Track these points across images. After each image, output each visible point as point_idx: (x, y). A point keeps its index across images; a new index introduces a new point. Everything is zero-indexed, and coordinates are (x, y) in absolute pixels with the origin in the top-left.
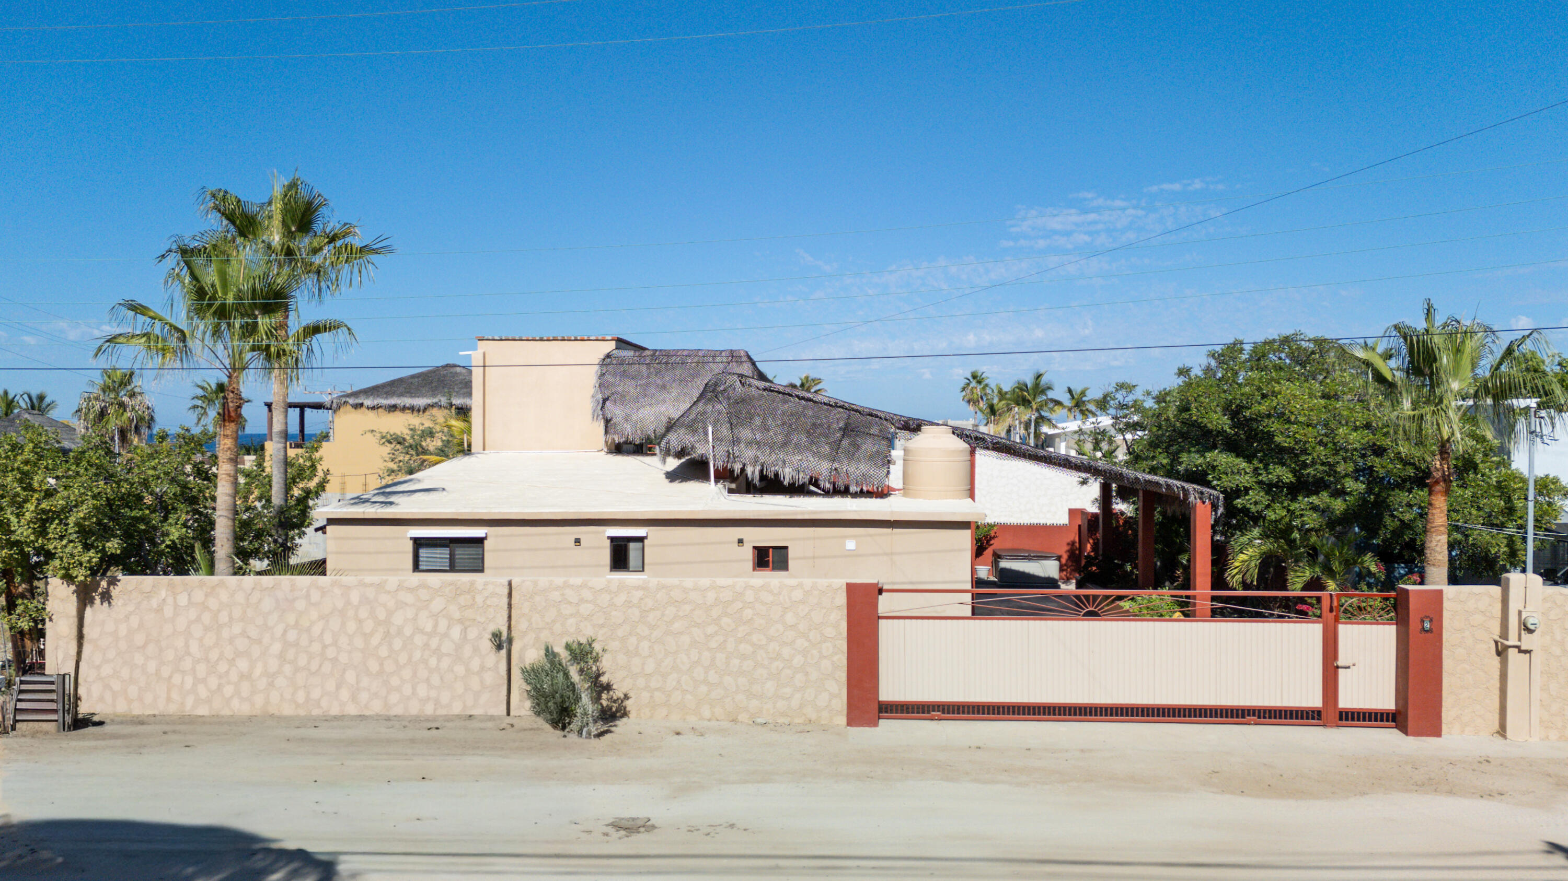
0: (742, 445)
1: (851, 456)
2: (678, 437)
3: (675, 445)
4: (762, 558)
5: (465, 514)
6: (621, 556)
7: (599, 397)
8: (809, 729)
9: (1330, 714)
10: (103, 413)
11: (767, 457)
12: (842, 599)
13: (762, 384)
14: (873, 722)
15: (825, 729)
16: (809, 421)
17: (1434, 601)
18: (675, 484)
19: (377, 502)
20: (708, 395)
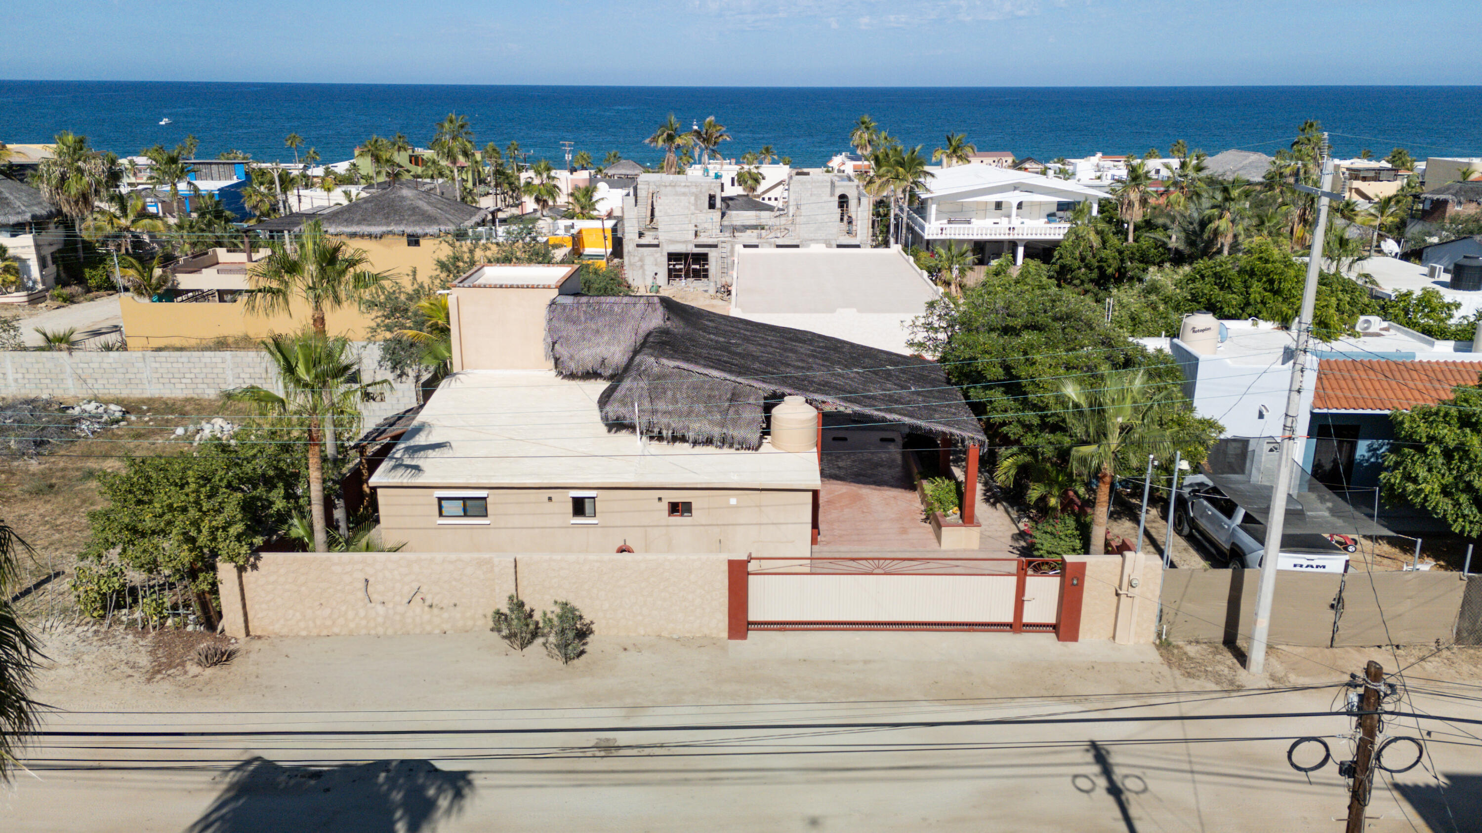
0: (659, 415)
1: (735, 423)
2: (614, 410)
3: (612, 415)
4: (674, 508)
5: (473, 481)
6: (579, 507)
7: (550, 340)
8: (704, 643)
9: (1017, 626)
10: (63, 178)
11: (676, 423)
12: (725, 567)
13: (672, 363)
14: (744, 637)
15: (714, 642)
16: (706, 393)
17: (1081, 568)
18: (612, 434)
19: (408, 467)
20: (634, 373)
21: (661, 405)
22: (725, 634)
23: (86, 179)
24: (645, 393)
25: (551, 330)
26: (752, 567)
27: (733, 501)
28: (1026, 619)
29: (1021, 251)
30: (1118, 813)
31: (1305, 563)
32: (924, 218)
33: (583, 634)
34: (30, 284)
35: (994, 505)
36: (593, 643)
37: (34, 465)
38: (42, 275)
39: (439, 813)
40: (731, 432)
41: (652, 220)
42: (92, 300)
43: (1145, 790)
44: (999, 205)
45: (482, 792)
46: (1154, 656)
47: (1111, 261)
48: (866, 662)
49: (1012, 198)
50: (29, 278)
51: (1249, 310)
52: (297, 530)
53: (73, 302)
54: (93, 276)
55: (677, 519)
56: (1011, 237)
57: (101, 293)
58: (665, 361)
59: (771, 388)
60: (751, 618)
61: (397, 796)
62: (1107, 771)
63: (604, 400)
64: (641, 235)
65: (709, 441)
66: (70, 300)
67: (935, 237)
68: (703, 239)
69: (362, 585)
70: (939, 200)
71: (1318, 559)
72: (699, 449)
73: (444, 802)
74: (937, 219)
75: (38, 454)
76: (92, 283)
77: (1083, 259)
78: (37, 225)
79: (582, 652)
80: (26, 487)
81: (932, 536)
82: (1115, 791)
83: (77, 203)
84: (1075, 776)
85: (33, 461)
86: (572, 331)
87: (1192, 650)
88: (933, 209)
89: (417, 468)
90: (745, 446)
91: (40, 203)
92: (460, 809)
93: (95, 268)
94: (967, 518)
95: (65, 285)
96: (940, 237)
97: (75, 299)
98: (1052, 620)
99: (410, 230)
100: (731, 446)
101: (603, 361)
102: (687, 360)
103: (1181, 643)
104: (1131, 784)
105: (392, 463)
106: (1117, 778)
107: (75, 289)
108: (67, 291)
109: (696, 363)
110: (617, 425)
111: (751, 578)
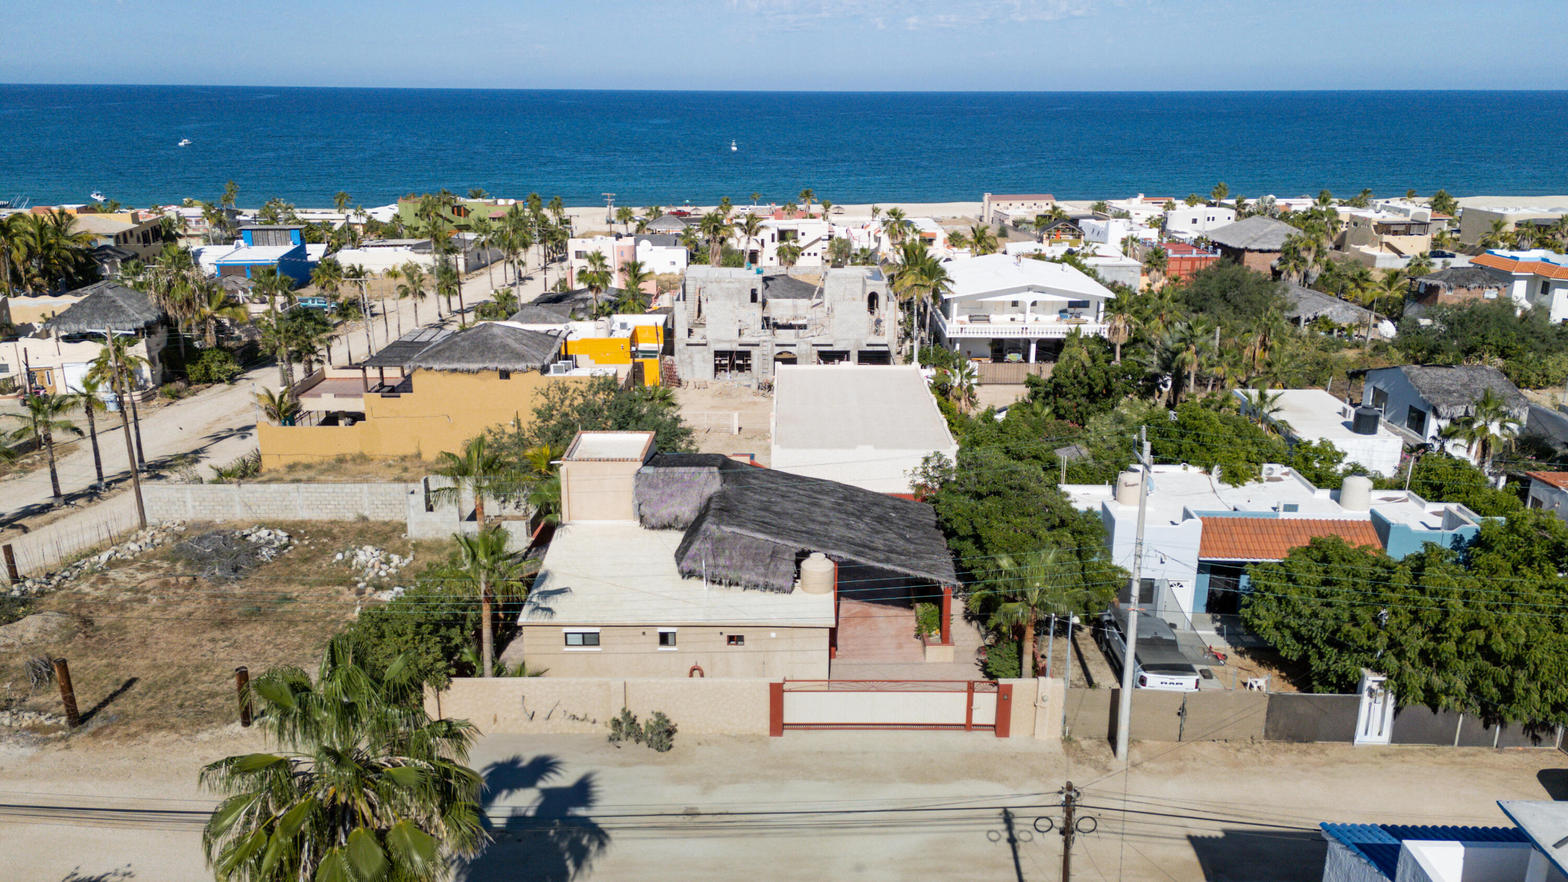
0: (720, 567)
1: (774, 573)
2: (687, 564)
3: (686, 570)
4: (731, 639)
5: (590, 622)
6: (664, 639)
7: (636, 502)
8: (754, 739)
9: (969, 726)
10: (170, 286)
11: (732, 575)
12: (768, 688)
13: (729, 529)
14: (780, 734)
15: (760, 738)
16: (754, 551)
17: (1009, 688)
18: (685, 580)
19: (543, 609)
20: (701, 537)
21: (722, 561)
22: (767, 733)
23: (191, 286)
24: (710, 553)
25: (638, 494)
26: (785, 687)
27: (773, 635)
28: (974, 721)
29: (1033, 347)
30: (1011, 854)
31: (1169, 681)
32: (947, 318)
33: (670, 732)
34: (142, 382)
35: (970, 622)
36: (677, 738)
37: (237, 589)
38: (152, 375)
39: (592, 855)
40: (772, 581)
41: (699, 316)
42: (194, 394)
43: (1031, 840)
44: (1015, 304)
45: (614, 841)
46: (1059, 748)
47: (1098, 381)
48: (864, 753)
49: (1027, 298)
50: (141, 378)
51: (1182, 457)
52: (468, 655)
53: (180, 398)
54: (193, 371)
55: (733, 647)
56: (1024, 336)
57: (201, 386)
58: (724, 528)
59: (800, 546)
60: (787, 720)
61: (564, 844)
62: (1010, 828)
63: (680, 555)
64: (690, 332)
65: (756, 586)
66: (176, 396)
67: (955, 336)
68: (746, 339)
69: (520, 699)
70: (960, 300)
71: (1177, 679)
72: (749, 592)
73: (594, 848)
74: (958, 315)
75: (238, 579)
76: (193, 377)
77: (1076, 377)
78: (149, 330)
79: (670, 747)
80: (240, 609)
81: (920, 650)
82: (1012, 841)
83: (181, 308)
84: (989, 831)
85: (235, 586)
86: (654, 495)
87: (1085, 744)
88: (954, 308)
89: (549, 610)
90: (780, 590)
91: (149, 309)
92: (604, 852)
93: (195, 364)
94: (945, 639)
95: (171, 381)
96: (960, 335)
97: (181, 395)
98: (993, 723)
99: (502, 366)
100: (772, 590)
101: (676, 518)
102: (739, 525)
103: (1079, 739)
104: (1023, 836)
105: (531, 607)
106: (1015, 832)
107: (180, 384)
108: (173, 387)
109: (745, 527)
110: (688, 574)
111: (786, 694)
